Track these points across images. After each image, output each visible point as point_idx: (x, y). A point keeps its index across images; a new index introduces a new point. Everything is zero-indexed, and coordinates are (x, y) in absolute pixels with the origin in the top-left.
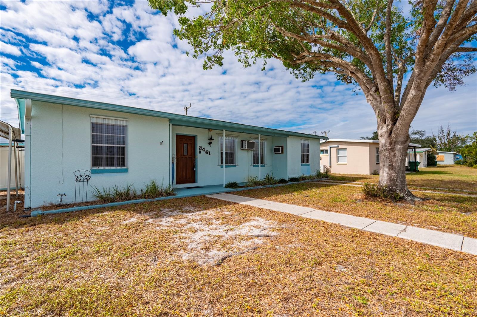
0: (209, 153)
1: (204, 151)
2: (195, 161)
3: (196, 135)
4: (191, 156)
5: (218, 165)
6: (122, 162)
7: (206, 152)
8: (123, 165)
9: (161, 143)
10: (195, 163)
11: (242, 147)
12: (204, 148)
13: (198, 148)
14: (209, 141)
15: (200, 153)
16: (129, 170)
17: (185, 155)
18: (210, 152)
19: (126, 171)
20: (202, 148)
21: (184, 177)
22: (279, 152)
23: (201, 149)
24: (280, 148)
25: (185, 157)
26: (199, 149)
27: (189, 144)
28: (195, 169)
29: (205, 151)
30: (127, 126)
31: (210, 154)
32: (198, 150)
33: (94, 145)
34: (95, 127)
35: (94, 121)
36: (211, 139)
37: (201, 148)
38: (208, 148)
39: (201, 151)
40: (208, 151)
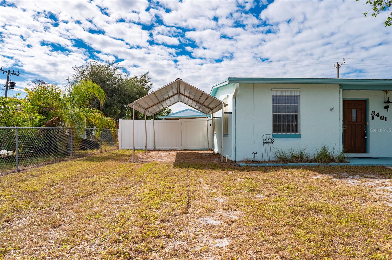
0: (384, 118)
1: (378, 116)
2: (366, 128)
3: (368, 99)
4: (361, 123)
6: (295, 129)
7: (381, 118)
8: (297, 131)
9: (331, 110)
10: (366, 130)
12: (378, 114)
13: (370, 113)
14: (385, 105)
15: (373, 118)
16: (301, 135)
17: (354, 122)
18: (386, 118)
19: (299, 136)
20: (376, 113)
21: (353, 146)
23: (374, 114)
25: (354, 124)
26: (372, 114)
27: (359, 110)
28: (366, 137)
29: (380, 116)
30: (299, 96)
31: (386, 120)
32: (370, 116)
33: (275, 114)
34: (275, 99)
35: (274, 93)
36: (388, 102)
38: (383, 113)
39: (375, 116)
40: (384, 117)
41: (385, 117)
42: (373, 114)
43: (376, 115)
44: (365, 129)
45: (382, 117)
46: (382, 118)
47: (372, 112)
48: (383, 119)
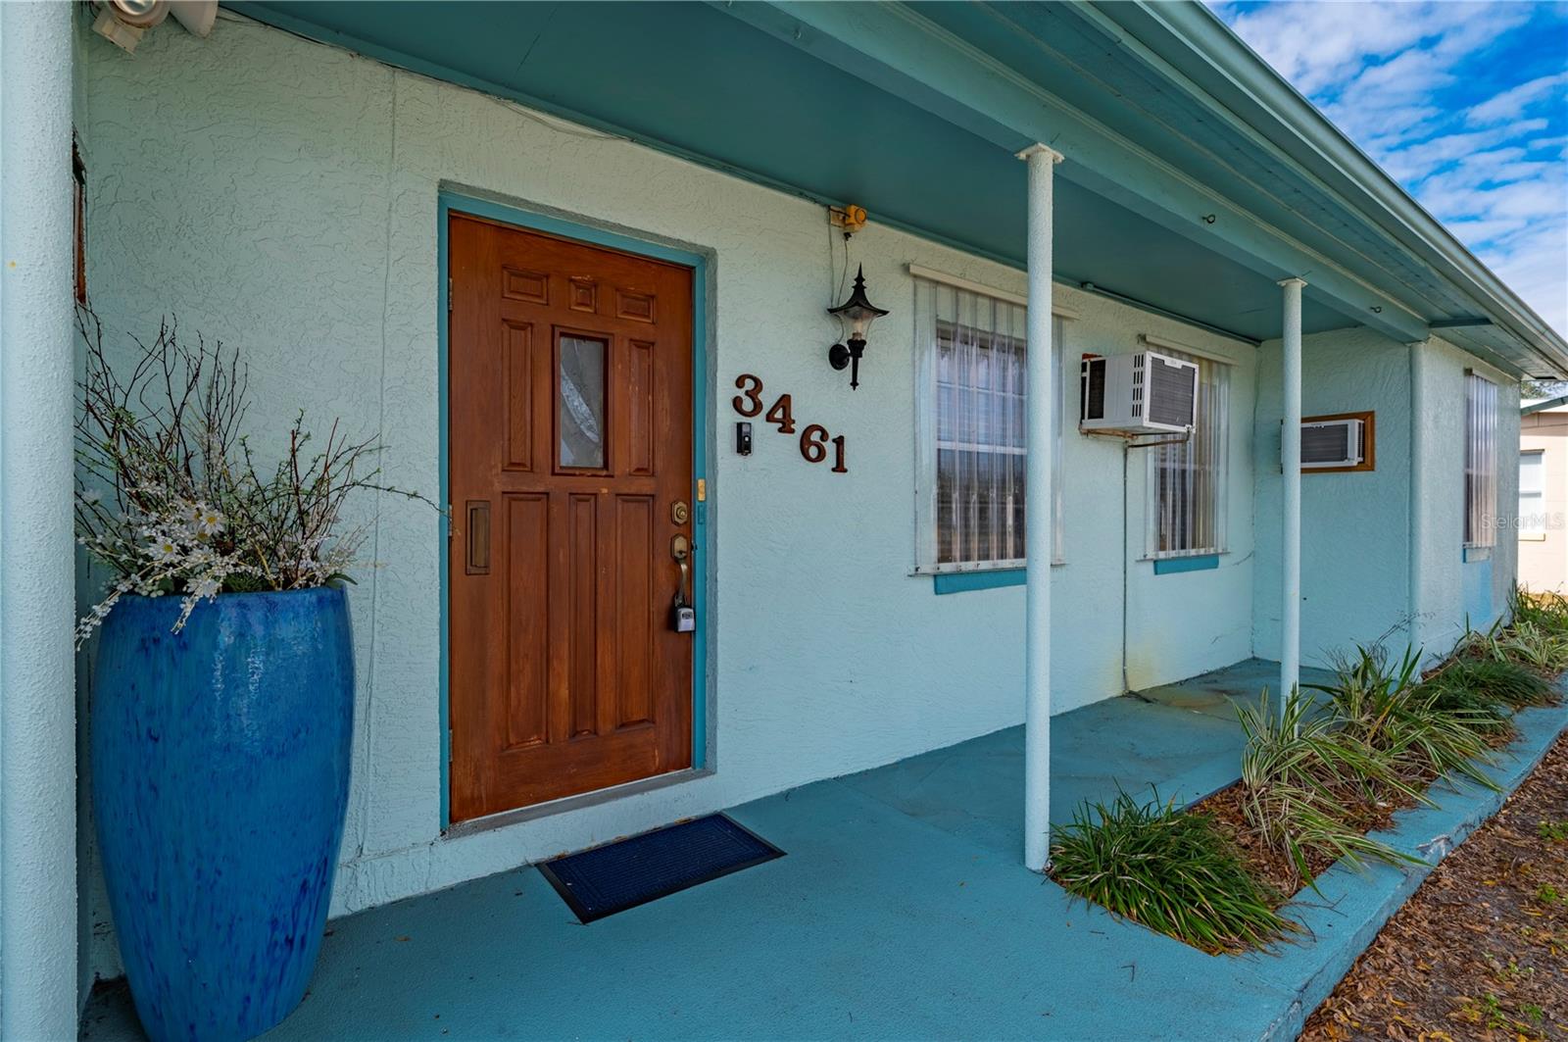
0: (830, 447)
1: (786, 427)
2: (688, 530)
3: (708, 256)
4: (645, 485)
5: (917, 573)
7: (805, 444)
10: (689, 555)
11: (1097, 412)
12: (784, 401)
13: (725, 390)
14: (837, 333)
15: (744, 446)
17: (569, 472)
18: (839, 442)
20: (768, 399)
21: (562, 720)
22: (1343, 456)
23: (757, 407)
24: (1354, 426)
25: (578, 497)
26: (737, 403)
27: (620, 350)
28: (686, 624)
29: (799, 428)
31: (839, 467)
32: (726, 419)
36: (858, 304)
37: (751, 394)
38: (820, 397)
39: (759, 426)
40: (824, 436)
41: (833, 435)
42: (748, 405)
43: (770, 418)
44: (680, 544)
45: (816, 436)
46: (814, 444)
47: (740, 383)
48: (821, 455)
